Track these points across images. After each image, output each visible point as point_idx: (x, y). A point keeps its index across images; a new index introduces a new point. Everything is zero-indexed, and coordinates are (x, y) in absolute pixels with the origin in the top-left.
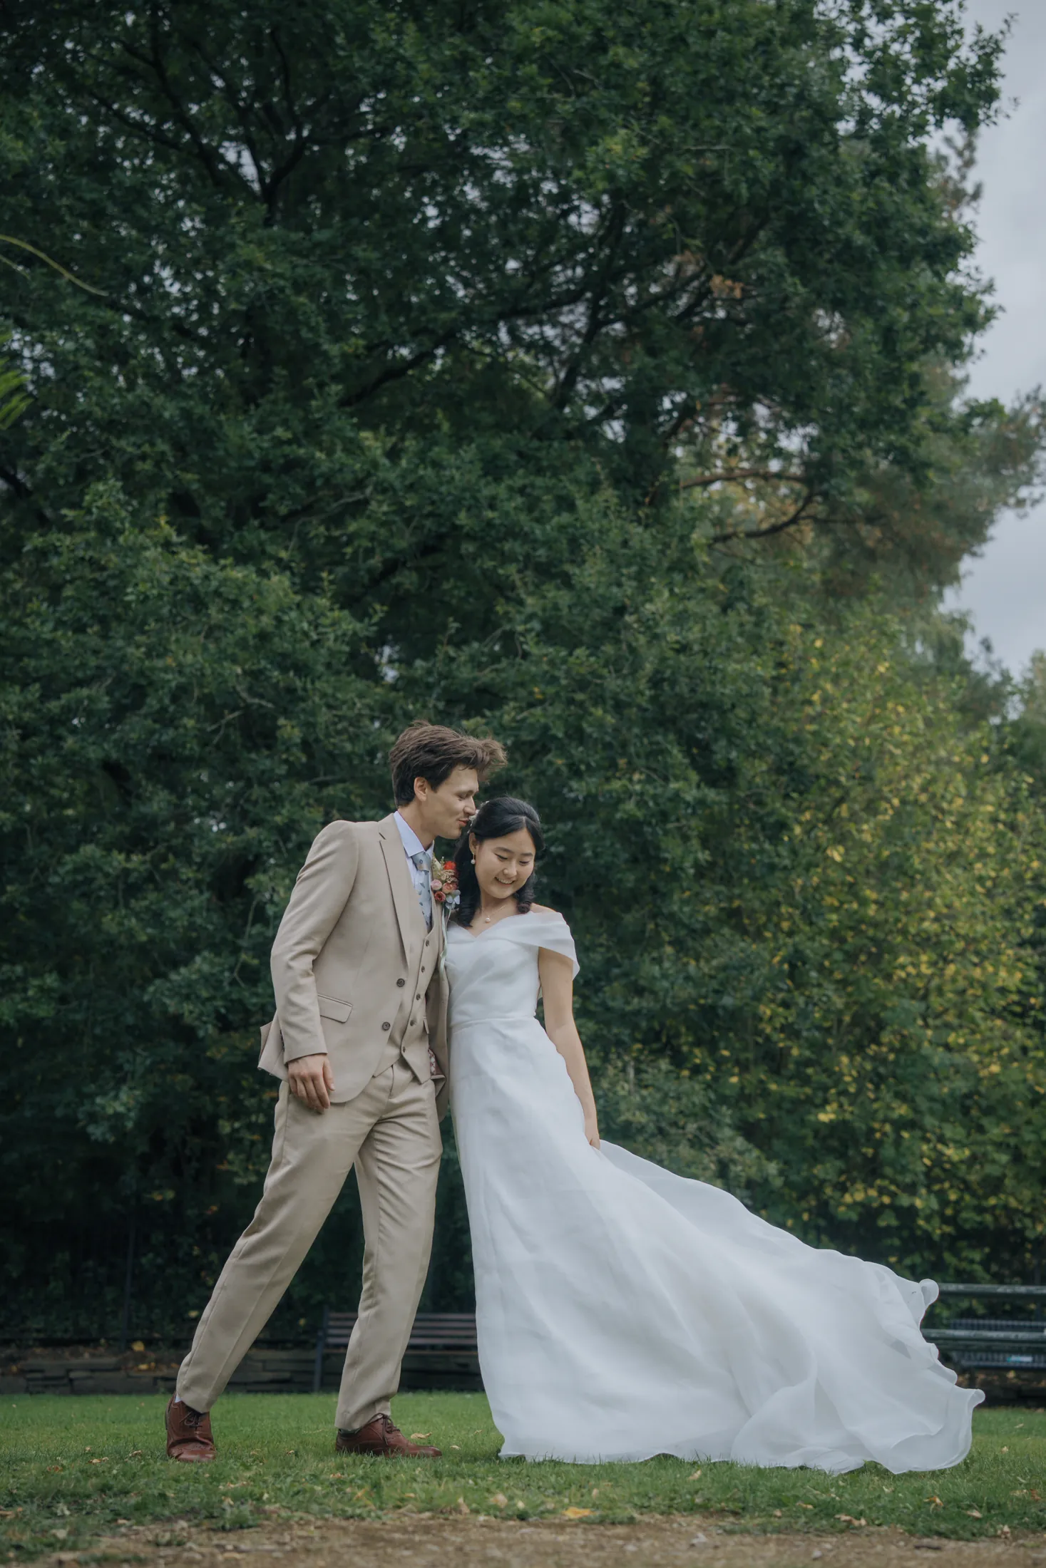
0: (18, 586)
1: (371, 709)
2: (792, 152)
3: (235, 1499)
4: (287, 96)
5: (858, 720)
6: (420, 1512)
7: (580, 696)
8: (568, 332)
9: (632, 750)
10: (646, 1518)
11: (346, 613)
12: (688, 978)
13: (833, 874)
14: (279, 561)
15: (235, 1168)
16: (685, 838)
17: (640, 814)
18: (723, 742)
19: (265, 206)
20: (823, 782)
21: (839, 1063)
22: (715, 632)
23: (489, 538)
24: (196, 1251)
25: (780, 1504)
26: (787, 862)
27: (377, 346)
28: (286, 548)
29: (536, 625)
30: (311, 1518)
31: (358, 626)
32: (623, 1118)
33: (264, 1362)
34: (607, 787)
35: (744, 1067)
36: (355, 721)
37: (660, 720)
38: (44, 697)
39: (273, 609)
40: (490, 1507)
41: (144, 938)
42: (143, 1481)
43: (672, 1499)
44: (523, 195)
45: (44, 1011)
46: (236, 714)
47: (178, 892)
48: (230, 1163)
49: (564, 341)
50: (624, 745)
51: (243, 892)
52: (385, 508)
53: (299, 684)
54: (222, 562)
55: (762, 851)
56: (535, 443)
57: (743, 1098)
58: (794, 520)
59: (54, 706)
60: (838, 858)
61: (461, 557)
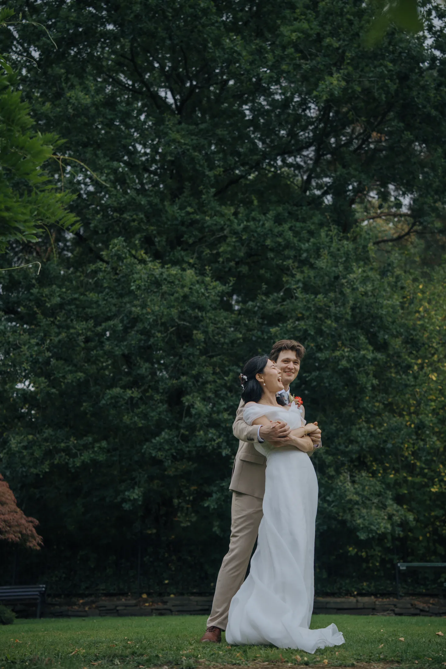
0: (82, 278)
1: (230, 323)
2: (403, 78)
3: (187, 657)
4: (185, 68)
5: (440, 318)
6: (263, 662)
7: (320, 315)
8: (306, 159)
9: (343, 337)
10: (359, 664)
11: (218, 282)
12: (372, 435)
13: (432, 386)
14: (189, 264)
15: (181, 519)
16: (367, 374)
17: (348, 366)
18: (382, 332)
19: (179, 116)
20: (426, 346)
21: (439, 468)
22: (378, 286)
23: (278, 250)
24: (166, 555)
25: (417, 658)
26: (413, 383)
27: (228, 170)
28: (192, 258)
29: (300, 285)
30: (218, 665)
31: (224, 287)
32: (348, 498)
33: (197, 601)
34: (333, 355)
35: (397, 471)
36: (224, 330)
37: (355, 324)
38: (95, 326)
39: (189, 284)
40: (293, 660)
41: (140, 425)
42: (149, 650)
43: (371, 656)
44: (286, 102)
45: (102, 458)
46: (174, 328)
47: (154, 405)
48: (179, 517)
49: (305, 163)
50: (340, 336)
51: (180, 403)
52: (234, 240)
53: (200, 314)
54: (166, 266)
55: (401, 379)
56: (295, 208)
57: (397, 484)
58: (408, 233)
59: (99, 329)
60: (434, 379)
61: (267, 258)
